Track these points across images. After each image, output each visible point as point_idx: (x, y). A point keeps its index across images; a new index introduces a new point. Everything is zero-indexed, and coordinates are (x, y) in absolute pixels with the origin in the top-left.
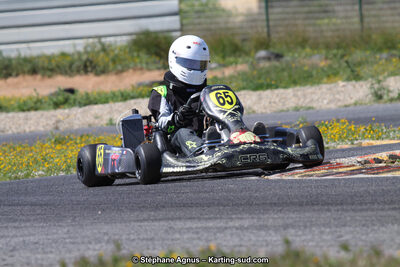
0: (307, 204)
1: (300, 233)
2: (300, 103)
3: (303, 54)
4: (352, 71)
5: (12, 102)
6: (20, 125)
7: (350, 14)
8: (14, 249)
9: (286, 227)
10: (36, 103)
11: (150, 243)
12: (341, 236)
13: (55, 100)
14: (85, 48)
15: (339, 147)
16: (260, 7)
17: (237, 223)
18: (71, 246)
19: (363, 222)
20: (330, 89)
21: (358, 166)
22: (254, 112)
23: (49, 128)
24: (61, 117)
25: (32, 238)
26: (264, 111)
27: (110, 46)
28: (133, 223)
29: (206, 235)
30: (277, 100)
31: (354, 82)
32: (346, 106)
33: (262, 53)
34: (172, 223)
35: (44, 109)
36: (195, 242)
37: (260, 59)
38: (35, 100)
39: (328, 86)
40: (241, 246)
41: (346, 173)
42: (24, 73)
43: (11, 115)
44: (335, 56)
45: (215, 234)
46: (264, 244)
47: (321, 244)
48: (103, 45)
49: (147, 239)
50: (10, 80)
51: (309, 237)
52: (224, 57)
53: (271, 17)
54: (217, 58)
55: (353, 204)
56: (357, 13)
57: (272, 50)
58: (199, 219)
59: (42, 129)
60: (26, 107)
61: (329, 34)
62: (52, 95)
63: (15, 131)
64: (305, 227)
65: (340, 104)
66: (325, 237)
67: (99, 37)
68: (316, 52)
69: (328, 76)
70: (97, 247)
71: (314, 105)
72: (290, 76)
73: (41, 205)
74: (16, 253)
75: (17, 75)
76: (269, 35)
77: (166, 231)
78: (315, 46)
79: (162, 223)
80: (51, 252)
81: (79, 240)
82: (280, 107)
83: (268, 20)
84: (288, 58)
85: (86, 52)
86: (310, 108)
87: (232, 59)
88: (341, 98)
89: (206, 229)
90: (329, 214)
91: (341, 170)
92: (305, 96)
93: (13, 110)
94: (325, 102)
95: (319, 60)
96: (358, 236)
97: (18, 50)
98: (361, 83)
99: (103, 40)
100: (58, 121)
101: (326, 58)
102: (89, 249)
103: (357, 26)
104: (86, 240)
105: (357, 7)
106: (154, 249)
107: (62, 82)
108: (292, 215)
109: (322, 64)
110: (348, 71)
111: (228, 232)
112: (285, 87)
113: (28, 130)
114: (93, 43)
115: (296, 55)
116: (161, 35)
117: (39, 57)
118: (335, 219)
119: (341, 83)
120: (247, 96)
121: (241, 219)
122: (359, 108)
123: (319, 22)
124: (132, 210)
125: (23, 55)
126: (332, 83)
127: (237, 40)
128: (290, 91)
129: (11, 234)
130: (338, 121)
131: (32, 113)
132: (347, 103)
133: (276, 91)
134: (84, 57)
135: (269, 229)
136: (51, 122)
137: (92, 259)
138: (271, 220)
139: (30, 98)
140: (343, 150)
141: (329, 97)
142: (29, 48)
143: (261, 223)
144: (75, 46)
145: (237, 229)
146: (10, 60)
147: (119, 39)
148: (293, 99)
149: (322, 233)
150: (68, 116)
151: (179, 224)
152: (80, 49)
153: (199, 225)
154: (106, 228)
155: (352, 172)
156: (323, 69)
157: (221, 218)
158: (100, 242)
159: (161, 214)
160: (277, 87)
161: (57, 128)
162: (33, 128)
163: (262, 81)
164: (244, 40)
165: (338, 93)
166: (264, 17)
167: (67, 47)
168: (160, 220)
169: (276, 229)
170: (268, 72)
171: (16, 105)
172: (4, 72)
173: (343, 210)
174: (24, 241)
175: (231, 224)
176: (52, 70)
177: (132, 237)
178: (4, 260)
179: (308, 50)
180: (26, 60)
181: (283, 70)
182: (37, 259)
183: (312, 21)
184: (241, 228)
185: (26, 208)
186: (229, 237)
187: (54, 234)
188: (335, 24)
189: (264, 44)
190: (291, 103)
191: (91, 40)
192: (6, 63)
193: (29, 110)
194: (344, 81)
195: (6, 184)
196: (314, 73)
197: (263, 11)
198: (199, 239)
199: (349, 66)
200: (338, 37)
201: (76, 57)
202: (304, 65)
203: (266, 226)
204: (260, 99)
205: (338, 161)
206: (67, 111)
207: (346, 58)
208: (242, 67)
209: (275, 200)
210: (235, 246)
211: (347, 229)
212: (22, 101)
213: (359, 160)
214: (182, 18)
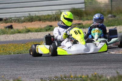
9: (117, 68)
14: (56, 13)
16: (109, 1)
28: (70, 66)
29: (92, 70)
34: (82, 66)
38: (40, 29)
49: (74, 71)
57: (112, 14)
58: (90, 65)
62: (45, 27)
67: (60, 10)
72: (118, 22)
76: (112, 10)
77: (80, 69)
79: (79, 66)
81: (54, 71)
84: (117, 17)
85: (56, 15)
89: (93, 68)
97: (35, 14)
102: (57, 74)
104: (56, 71)
111: (100, 69)
112: (117, 26)
114: (58, 12)
115: (120, 16)
116: (78, 9)
117: (41, 16)
135: (112, 69)
138: (113, 66)
142: (39, 13)
143: (109, 67)
145: (102, 68)
148: (119, 29)
151: (84, 67)
153: (91, 67)
154: (62, 68)
157: (97, 65)
158: (60, 72)
160: (114, 26)
163: (109, 24)
164: (104, 11)
169: (114, 69)
170: (111, 21)
171: (34, 30)
174: (37, 71)
175: (100, 67)
177: (70, 70)
180: (38, 17)
181: (116, 21)
186: (100, 71)
189: (110, 13)
198: (90, 71)
201: (53, 16)
206: (50, 32)
210: (102, 74)
212: (36, 29)
214: (85, 4)
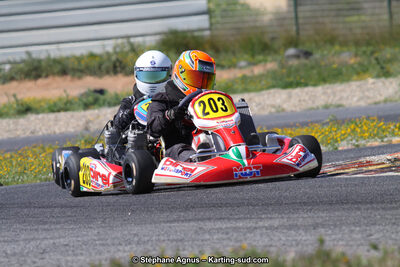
0: (337, 202)
1: (330, 232)
2: (330, 101)
3: (333, 52)
4: (382, 68)
5: (42, 104)
6: (50, 127)
7: (377, 11)
8: (44, 252)
9: (315, 226)
10: (66, 104)
11: (180, 243)
12: (371, 235)
13: (85, 100)
14: (115, 48)
15: (369, 144)
16: (289, 6)
17: (267, 223)
18: (101, 248)
19: (393, 221)
20: (359, 86)
21: (388, 164)
22: (283, 110)
23: (79, 129)
24: (91, 118)
25: (62, 240)
26: (294, 109)
27: (139, 46)
28: (163, 224)
29: (235, 235)
30: (307, 98)
31: (383, 79)
32: (376, 103)
33: (291, 51)
34: (201, 224)
35: (74, 110)
36: (225, 243)
37: (289, 57)
38: (65, 101)
39: (358, 83)
40: (271, 246)
41: (376, 171)
42: (54, 74)
43: (40, 116)
44: (364, 52)
45: (245, 235)
46: (294, 243)
47: (351, 243)
48: (132, 45)
49: (177, 241)
50: (40, 81)
51: (340, 236)
52: (253, 56)
53: (300, 15)
54: (246, 56)
55: (383, 202)
56: (386, 10)
57: (301, 48)
58: (229, 219)
59: (72, 130)
60: (55, 108)
61: (358, 31)
62: (82, 95)
63: (45, 132)
64: (335, 226)
65: (369, 101)
66: (355, 236)
67: (128, 37)
68: (345, 49)
69: (358, 74)
70: (127, 248)
71: (344, 102)
72: (319, 74)
73: (71, 207)
74: (47, 256)
75: (47, 76)
76: (298, 33)
77: (196, 232)
78: (344, 44)
79: (192, 224)
80: (82, 254)
81: (109, 242)
82: (310, 105)
83: (297, 18)
84: (317, 55)
85: (116, 53)
86: (339, 106)
87: (261, 57)
88: (371, 95)
89: (236, 229)
90: (359, 213)
91: (370, 168)
92: (334, 94)
93: (43, 111)
94: (355, 99)
95: (348, 57)
96: (387, 235)
97: (47, 51)
98: (391, 79)
99: (132, 40)
100: (88, 122)
101: (356, 55)
102: (119, 250)
103: (387, 23)
104: (116, 241)
105: (385, 4)
106: (184, 250)
107: (91, 82)
108: (321, 214)
109: (352, 61)
110: (378, 67)
111: (258, 231)
112: (315, 85)
113: (58, 131)
114: (122, 44)
115: (325, 52)
116: (189, 35)
117: (68, 58)
118: (365, 218)
119: (371, 80)
120: (277, 95)
121: (271, 218)
122: (389, 104)
123: (348, 19)
124: (162, 211)
125: (52, 56)
126: (361, 80)
127: (267, 39)
128: (319, 89)
129: (41, 237)
130: (368, 118)
131: (62, 114)
132: (377, 100)
133: (306, 89)
134: (114, 58)
135: (299, 229)
136: (82, 123)
137: (122, 261)
138: (301, 220)
139: (60, 99)
140: (372, 148)
141: (358, 94)
142: (59, 49)
143: (291, 223)
144: (104, 46)
145: (267, 229)
146: (39, 61)
147: (148, 39)
148: (323, 97)
149: (352, 231)
150: (98, 116)
151: (209, 225)
152: (110, 49)
153: (229, 225)
154: (136, 229)
155: (382, 170)
156: (352, 66)
157: (251, 218)
158: (130, 244)
159: (190, 214)
160: (306, 85)
161: (87, 129)
162: (63, 130)
163: (291, 79)
164: (273, 39)
165: (368, 90)
166: (293, 15)
167: (96, 48)
168: (190, 220)
169: (306, 229)
170: (297, 70)
171: (46, 106)
172: (34, 73)
173: (373, 208)
174: (54, 243)
175: (261, 224)
176: (82, 71)
177: (162, 238)
178: (34, 262)
179: (337, 48)
180: (57, 61)
181: (312, 68)
182: (67, 261)
183: (341, 19)
184: (271, 228)
185: (56, 210)
186: (258, 237)
187: (85, 235)
188: (364, 21)
189: (293, 42)
190: (321, 101)
191: (120, 41)
192: (36, 64)
193: (59, 111)
194: (373, 78)
195: (36, 186)
196: (344, 70)
197: (292, 9)
198: (229, 239)
199: (378, 63)
200: (368, 34)
201: (105, 57)
202: (334, 63)
203: (296, 225)
204: (290, 97)
205: (368, 159)
206: (96, 111)
207: (376, 55)
208: (271, 65)
209: (305, 199)
210: (266, 246)
211: (378, 227)
212: (52, 103)
213: (389, 157)
214: (211, 18)
